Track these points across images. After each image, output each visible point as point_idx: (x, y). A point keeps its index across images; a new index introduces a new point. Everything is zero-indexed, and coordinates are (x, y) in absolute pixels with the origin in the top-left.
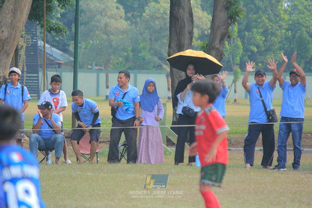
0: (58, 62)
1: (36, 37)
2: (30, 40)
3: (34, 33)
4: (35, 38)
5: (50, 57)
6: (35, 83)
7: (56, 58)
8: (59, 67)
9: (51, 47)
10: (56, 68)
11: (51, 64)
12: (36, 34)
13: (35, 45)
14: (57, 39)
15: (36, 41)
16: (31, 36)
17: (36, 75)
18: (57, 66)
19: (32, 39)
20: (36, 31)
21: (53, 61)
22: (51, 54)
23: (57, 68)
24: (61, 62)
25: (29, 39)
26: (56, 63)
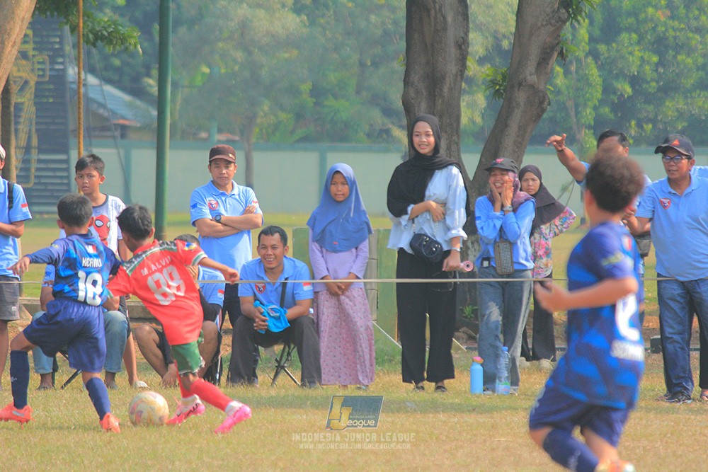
0: (121, 122)
1: (63, 56)
2: (47, 66)
3: (57, 46)
4: (60, 60)
5: (101, 111)
6: (61, 177)
7: (114, 113)
8: (123, 136)
9: (103, 82)
10: (114, 137)
11: (104, 129)
12: (62, 49)
13: (59, 78)
14: (117, 62)
15: (61, 67)
16: (49, 56)
17: (63, 157)
18: (118, 133)
19: (53, 62)
20: (61, 43)
21: (107, 119)
22: (101, 101)
23: (119, 137)
24: (127, 123)
25: (43, 63)
26: (115, 125)
